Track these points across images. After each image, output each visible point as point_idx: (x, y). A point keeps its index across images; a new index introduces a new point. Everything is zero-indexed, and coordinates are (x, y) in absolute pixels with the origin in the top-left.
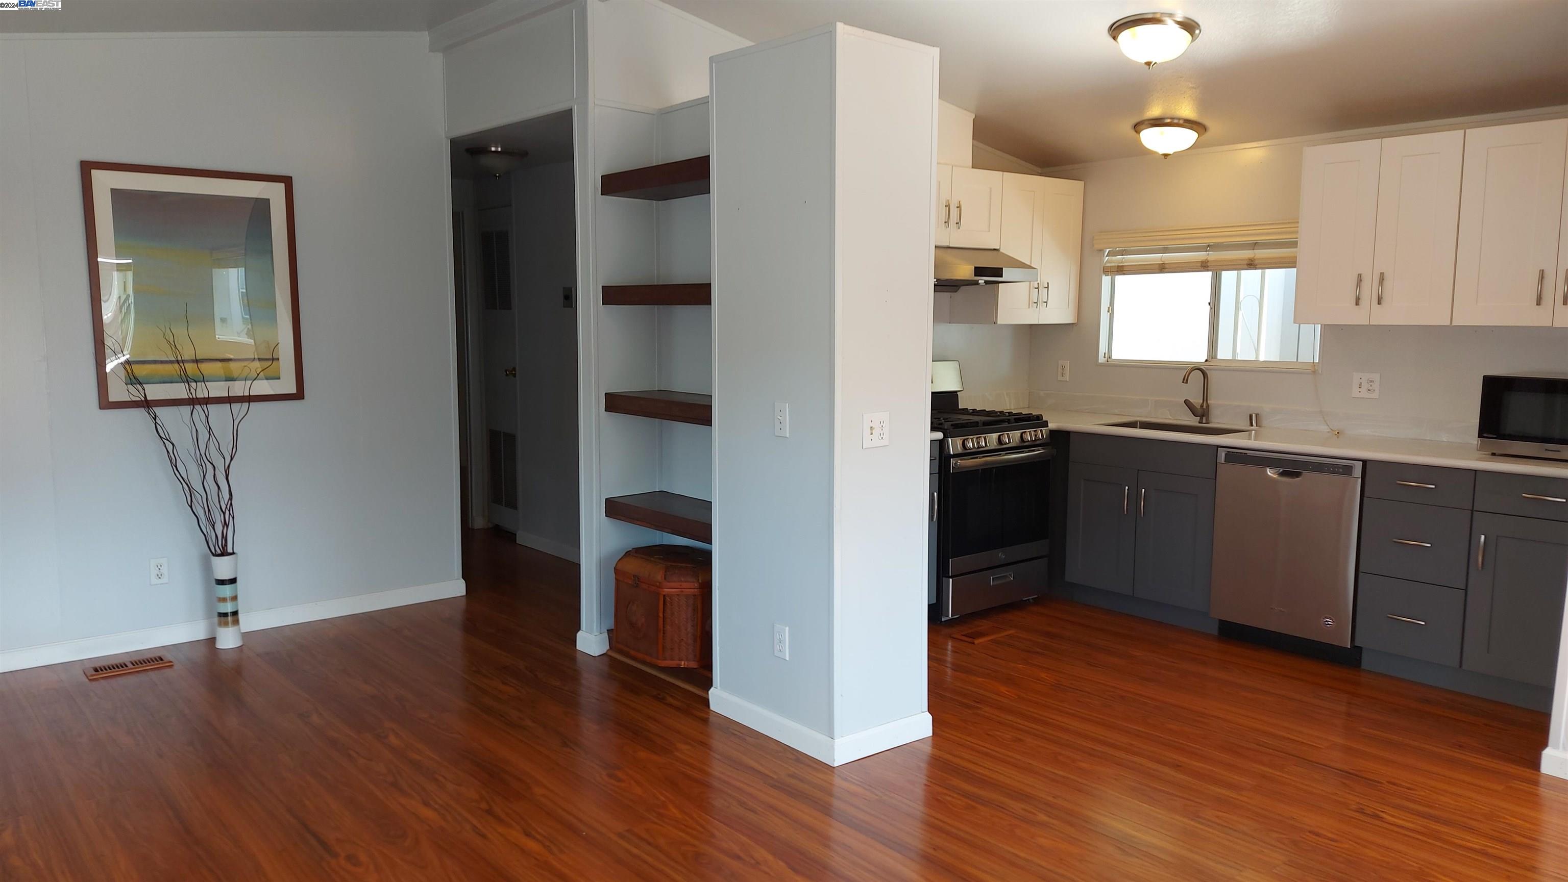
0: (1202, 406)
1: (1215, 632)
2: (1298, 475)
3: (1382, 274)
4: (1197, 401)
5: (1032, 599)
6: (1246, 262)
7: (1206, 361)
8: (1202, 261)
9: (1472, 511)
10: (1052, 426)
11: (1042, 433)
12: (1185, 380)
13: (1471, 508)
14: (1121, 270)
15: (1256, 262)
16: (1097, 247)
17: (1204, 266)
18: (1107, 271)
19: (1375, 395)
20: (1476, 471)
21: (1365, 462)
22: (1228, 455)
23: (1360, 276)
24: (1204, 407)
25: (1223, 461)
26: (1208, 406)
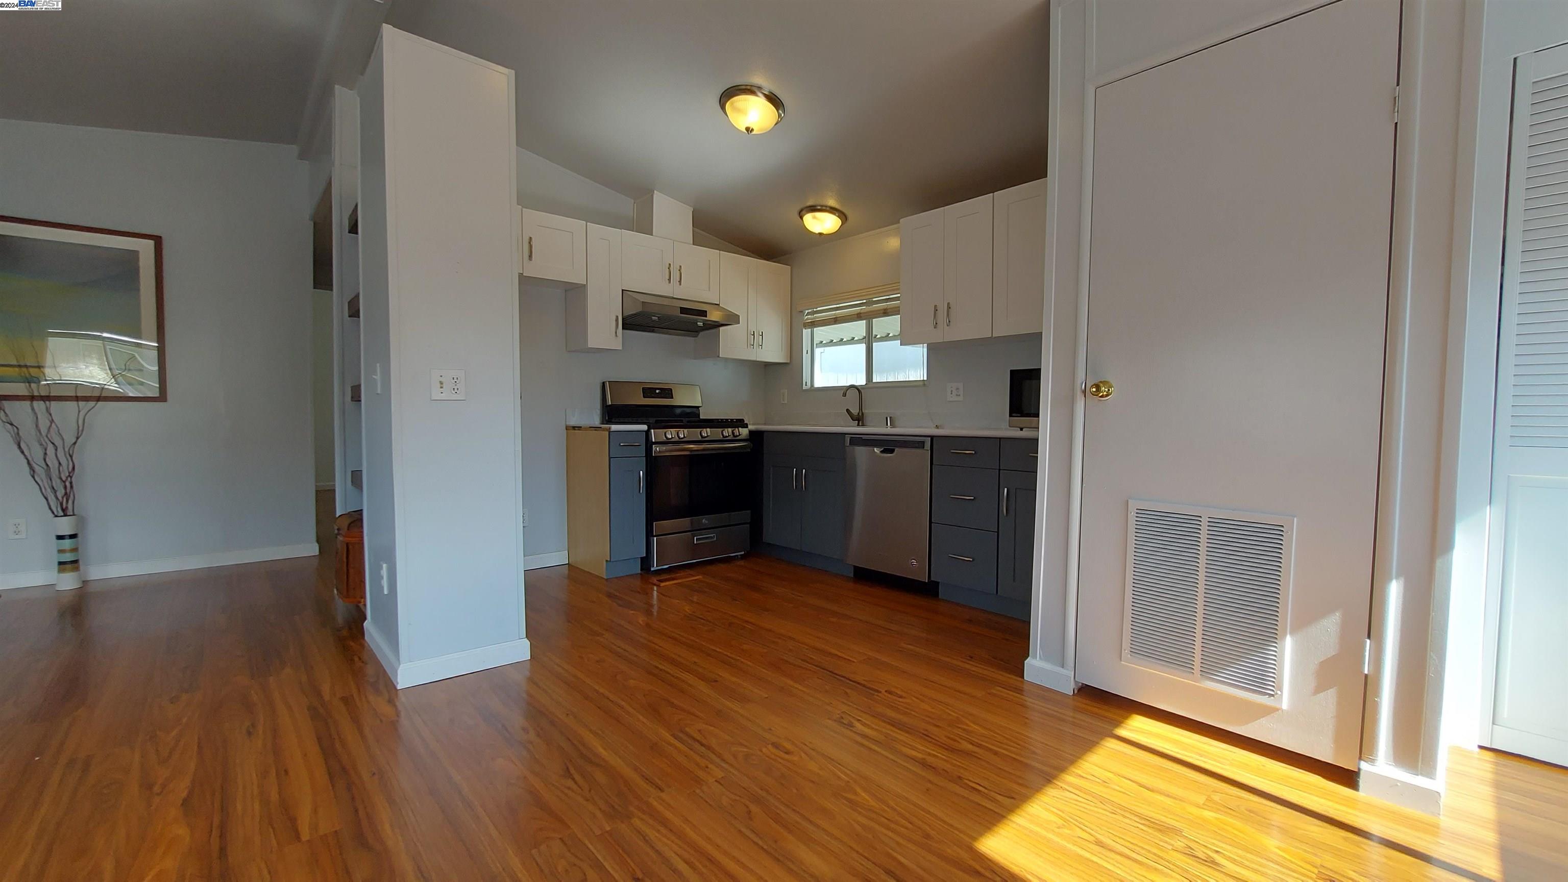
0: (859, 414)
1: (852, 575)
2: (892, 451)
3: (948, 304)
4: (855, 411)
5: (741, 555)
6: (882, 312)
7: (866, 384)
8: (857, 314)
9: (1000, 470)
10: (751, 427)
11: (744, 432)
12: (845, 395)
13: (998, 468)
14: (813, 324)
15: (888, 311)
16: (801, 309)
17: (858, 317)
18: (806, 325)
19: (960, 398)
20: (1000, 438)
21: (932, 437)
22: (851, 439)
23: (936, 306)
24: (860, 414)
25: (848, 444)
26: (863, 414)
